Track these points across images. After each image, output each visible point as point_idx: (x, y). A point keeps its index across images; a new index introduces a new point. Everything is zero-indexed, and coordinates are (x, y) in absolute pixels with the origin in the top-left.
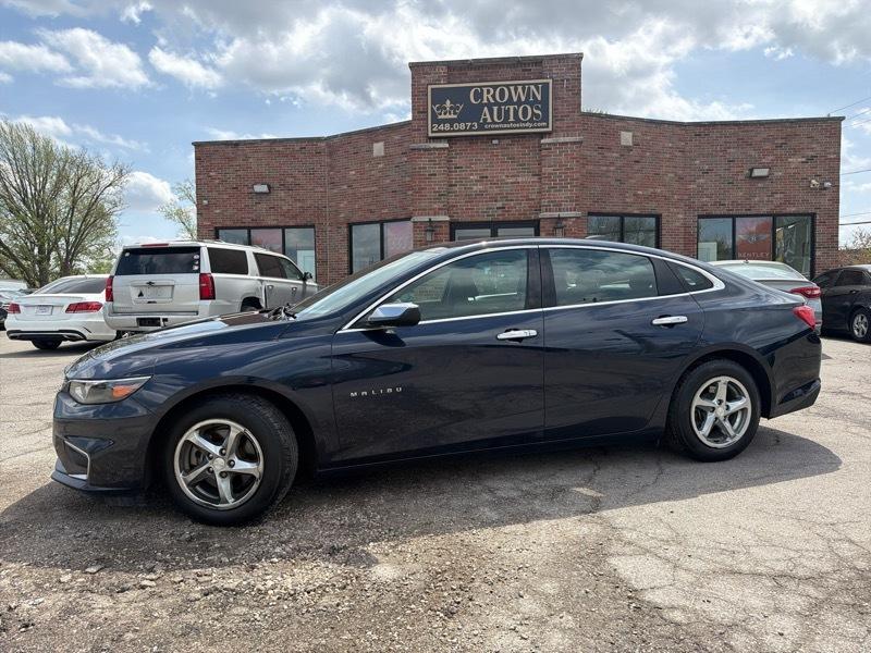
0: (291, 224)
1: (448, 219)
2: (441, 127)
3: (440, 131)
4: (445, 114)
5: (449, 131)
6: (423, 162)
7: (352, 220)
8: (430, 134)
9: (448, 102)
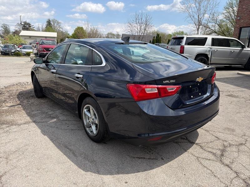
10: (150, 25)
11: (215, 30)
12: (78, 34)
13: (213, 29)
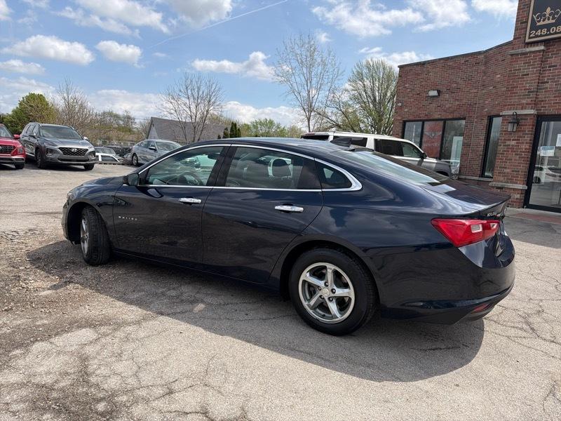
0: (450, 117)
1: (532, 112)
2: (539, 33)
3: (537, 36)
4: (544, 21)
5: (546, 35)
6: (519, 63)
7: (492, 114)
8: (527, 40)
9: (549, 10)
10: (218, 103)
11: (337, 121)
12: (31, 110)
13: (334, 118)
